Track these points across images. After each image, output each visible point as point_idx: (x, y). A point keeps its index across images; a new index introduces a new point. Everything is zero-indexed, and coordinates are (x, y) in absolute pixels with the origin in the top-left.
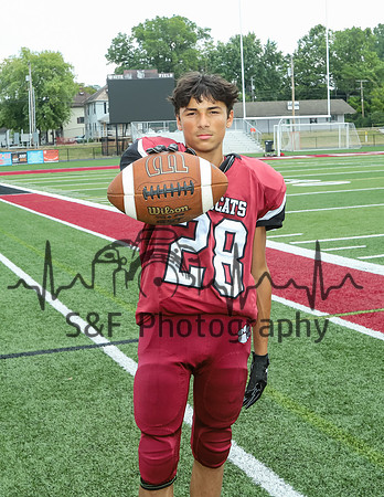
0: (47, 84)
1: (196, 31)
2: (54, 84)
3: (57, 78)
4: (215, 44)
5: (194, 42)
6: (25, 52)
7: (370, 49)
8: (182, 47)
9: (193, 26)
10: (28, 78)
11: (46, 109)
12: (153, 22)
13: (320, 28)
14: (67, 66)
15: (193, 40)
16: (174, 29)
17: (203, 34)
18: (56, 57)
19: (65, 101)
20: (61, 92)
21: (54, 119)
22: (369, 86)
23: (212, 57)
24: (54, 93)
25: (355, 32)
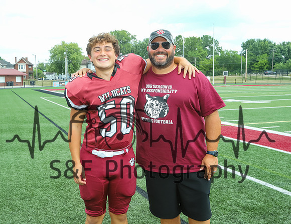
0: (72, 56)
1: (130, 36)
2: (74, 56)
3: (76, 53)
4: (138, 42)
5: (130, 40)
6: (63, 43)
7: (199, 45)
8: (125, 43)
9: (129, 34)
10: (65, 53)
11: (71, 65)
12: (114, 32)
13: (180, 36)
14: (80, 49)
15: (129, 40)
16: (122, 35)
17: (133, 38)
18: (76, 45)
19: (78, 62)
20: (77, 59)
21: (74, 69)
22: (198, 60)
23: (136, 47)
24: (74, 59)
25: (194, 38)
